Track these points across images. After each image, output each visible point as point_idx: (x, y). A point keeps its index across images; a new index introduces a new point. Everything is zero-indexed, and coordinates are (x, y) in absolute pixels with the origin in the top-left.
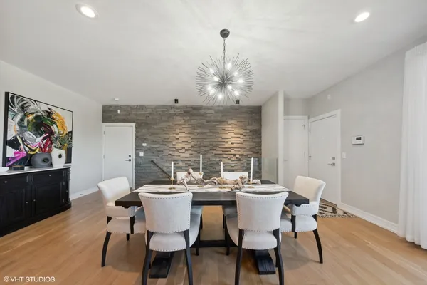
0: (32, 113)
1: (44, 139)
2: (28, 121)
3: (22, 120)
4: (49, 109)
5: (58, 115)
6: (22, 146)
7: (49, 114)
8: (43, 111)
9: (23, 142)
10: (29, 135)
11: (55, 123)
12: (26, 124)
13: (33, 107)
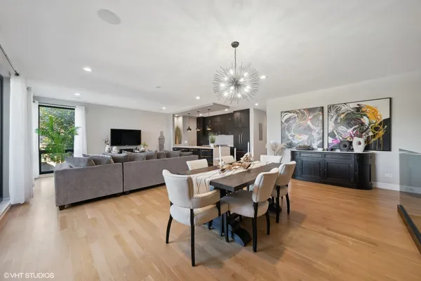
0: (343, 113)
1: (354, 130)
2: (341, 119)
3: (336, 119)
4: (358, 105)
5: (368, 107)
6: (337, 136)
7: (358, 109)
8: (353, 109)
9: (338, 133)
10: (342, 128)
11: (365, 115)
12: (339, 121)
13: (344, 108)
